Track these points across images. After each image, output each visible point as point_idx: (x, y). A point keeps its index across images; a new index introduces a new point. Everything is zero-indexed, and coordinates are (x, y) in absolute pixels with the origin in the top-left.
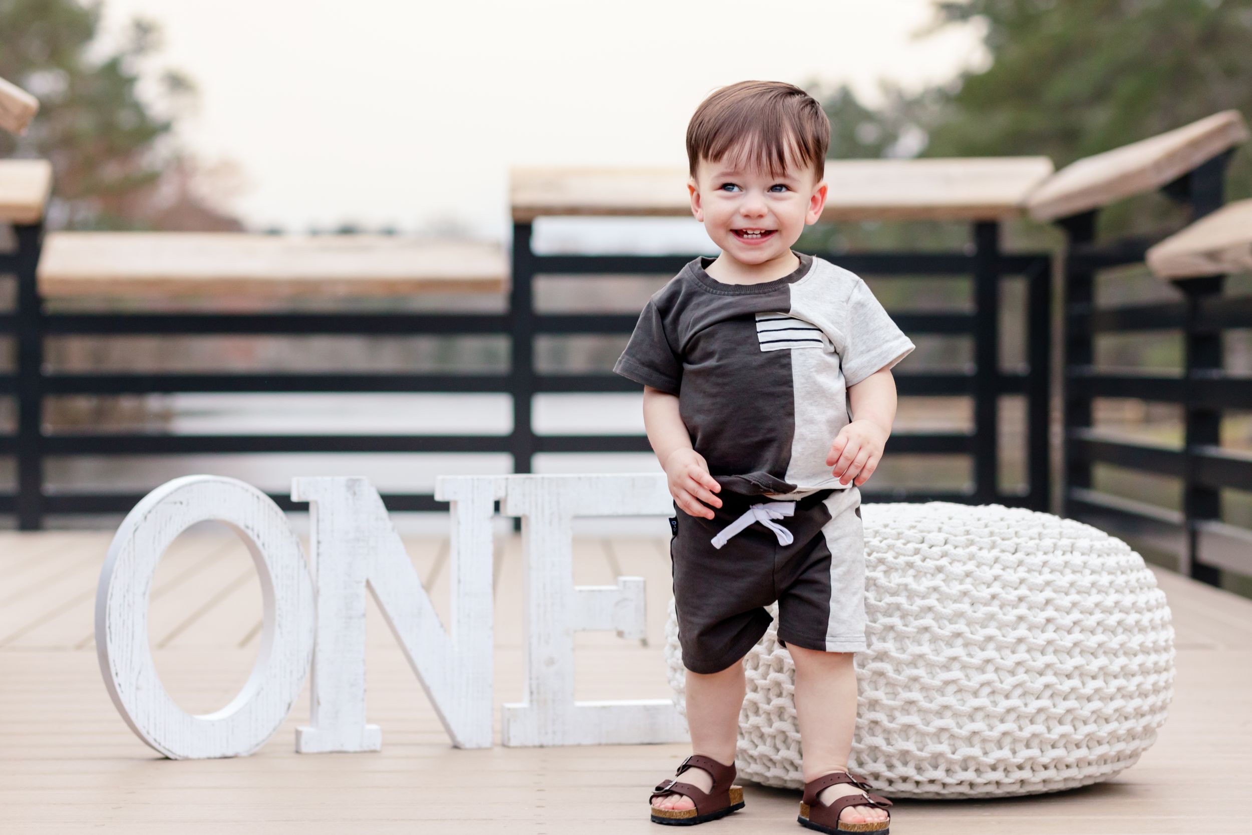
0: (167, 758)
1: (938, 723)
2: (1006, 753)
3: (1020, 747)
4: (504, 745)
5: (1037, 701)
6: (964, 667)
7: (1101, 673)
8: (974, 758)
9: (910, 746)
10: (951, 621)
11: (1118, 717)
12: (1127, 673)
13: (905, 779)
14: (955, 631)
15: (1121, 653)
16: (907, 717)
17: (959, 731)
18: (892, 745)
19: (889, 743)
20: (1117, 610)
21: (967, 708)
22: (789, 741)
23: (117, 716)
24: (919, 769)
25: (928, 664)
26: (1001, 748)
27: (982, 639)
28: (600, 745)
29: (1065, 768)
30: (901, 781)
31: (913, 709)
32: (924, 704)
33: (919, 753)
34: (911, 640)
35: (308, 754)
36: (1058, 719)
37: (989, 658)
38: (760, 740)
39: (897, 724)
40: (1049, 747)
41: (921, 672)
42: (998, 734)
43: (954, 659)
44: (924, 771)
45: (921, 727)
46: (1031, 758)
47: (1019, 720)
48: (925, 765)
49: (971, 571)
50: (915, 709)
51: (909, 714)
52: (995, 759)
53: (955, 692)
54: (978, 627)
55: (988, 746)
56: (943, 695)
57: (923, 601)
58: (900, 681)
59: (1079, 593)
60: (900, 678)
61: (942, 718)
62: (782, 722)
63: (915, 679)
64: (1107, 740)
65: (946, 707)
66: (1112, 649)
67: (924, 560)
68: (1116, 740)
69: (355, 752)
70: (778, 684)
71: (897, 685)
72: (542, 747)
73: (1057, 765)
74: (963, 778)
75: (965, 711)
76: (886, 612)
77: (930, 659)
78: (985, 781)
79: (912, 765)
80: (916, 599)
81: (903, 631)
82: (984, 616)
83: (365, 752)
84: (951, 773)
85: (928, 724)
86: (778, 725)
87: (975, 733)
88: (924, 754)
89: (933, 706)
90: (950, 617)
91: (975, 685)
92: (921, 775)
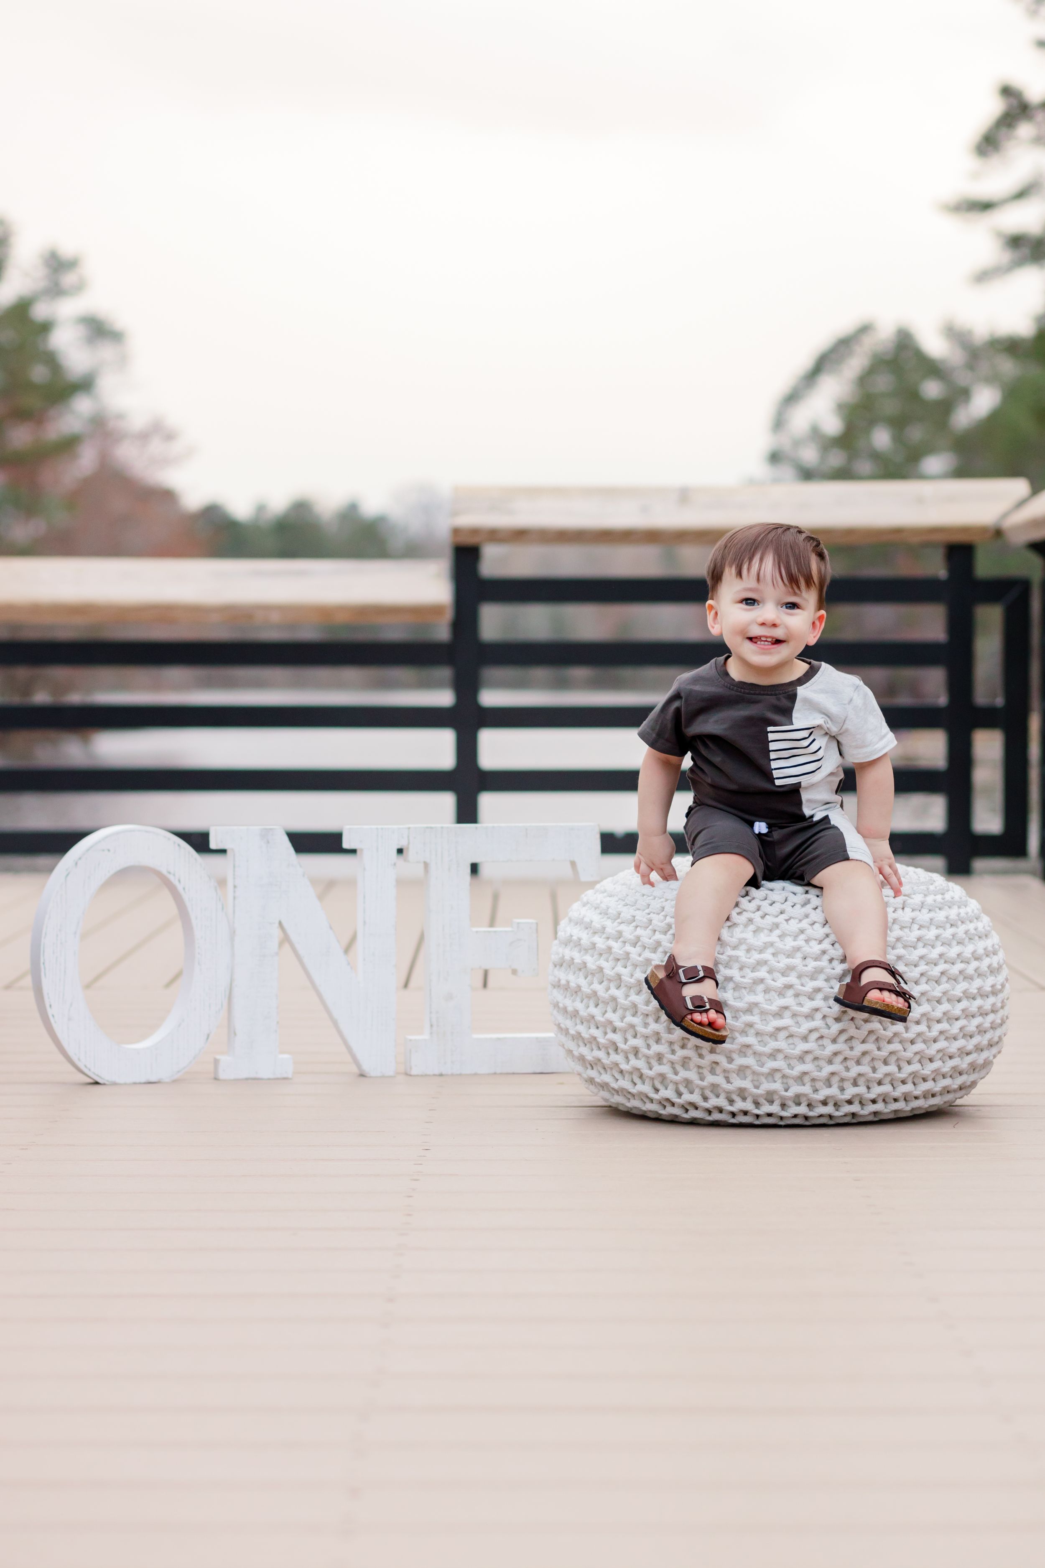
0: (97, 1083)
1: (771, 1064)
2: (834, 1091)
3: (847, 1085)
4: (406, 1074)
5: (862, 1045)
6: (794, 1015)
7: (925, 1019)
8: (805, 1095)
9: (747, 1084)
10: (783, 974)
11: (942, 1057)
12: (949, 1018)
13: (745, 1113)
14: (786, 983)
15: (944, 999)
16: (744, 1059)
17: (790, 1071)
18: (731, 1083)
19: (728, 1082)
20: (942, 961)
21: (797, 1051)
22: (644, 1077)
23: (53, 1048)
24: (757, 1104)
25: (762, 1012)
26: (830, 1086)
27: (811, 990)
28: (495, 1074)
29: (893, 1101)
30: (742, 1114)
31: (749, 1052)
32: (759, 1048)
33: (755, 1091)
34: (748, 990)
35: (225, 1080)
36: (883, 1060)
37: (817, 1007)
38: (620, 1074)
39: (736, 1065)
40: (876, 1085)
41: (755, 1018)
42: (826, 1075)
43: (786, 1008)
44: (762, 1105)
45: (757, 1068)
46: (858, 1095)
47: (846, 1061)
48: (762, 1101)
49: (804, 928)
50: (751, 1052)
51: (745, 1056)
52: (824, 1096)
53: (787, 1037)
54: (807, 979)
55: (819, 1085)
56: (776, 1040)
57: (760, 955)
58: (737, 1026)
59: (905, 947)
60: (737, 1024)
61: (775, 1060)
62: (637, 1060)
63: (750, 1025)
64: (932, 1077)
65: (779, 1051)
66: (935, 997)
67: (763, 917)
68: (942, 1077)
69: (269, 1079)
70: (632, 1026)
71: (735, 1031)
72: (441, 1075)
73: (886, 1099)
74: (796, 1112)
75: (795, 1054)
76: (727, 963)
77: (763, 1008)
78: (817, 1115)
79: (749, 1100)
80: (753, 952)
81: (740, 982)
82: (813, 970)
83: (278, 1079)
84: (786, 1108)
85: (762, 1066)
86: (634, 1062)
87: (805, 1073)
88: (759, 1091)
89: (767, 1049)
90: (783, 971)
91: (804, 1031)
92: (759, 1109)
